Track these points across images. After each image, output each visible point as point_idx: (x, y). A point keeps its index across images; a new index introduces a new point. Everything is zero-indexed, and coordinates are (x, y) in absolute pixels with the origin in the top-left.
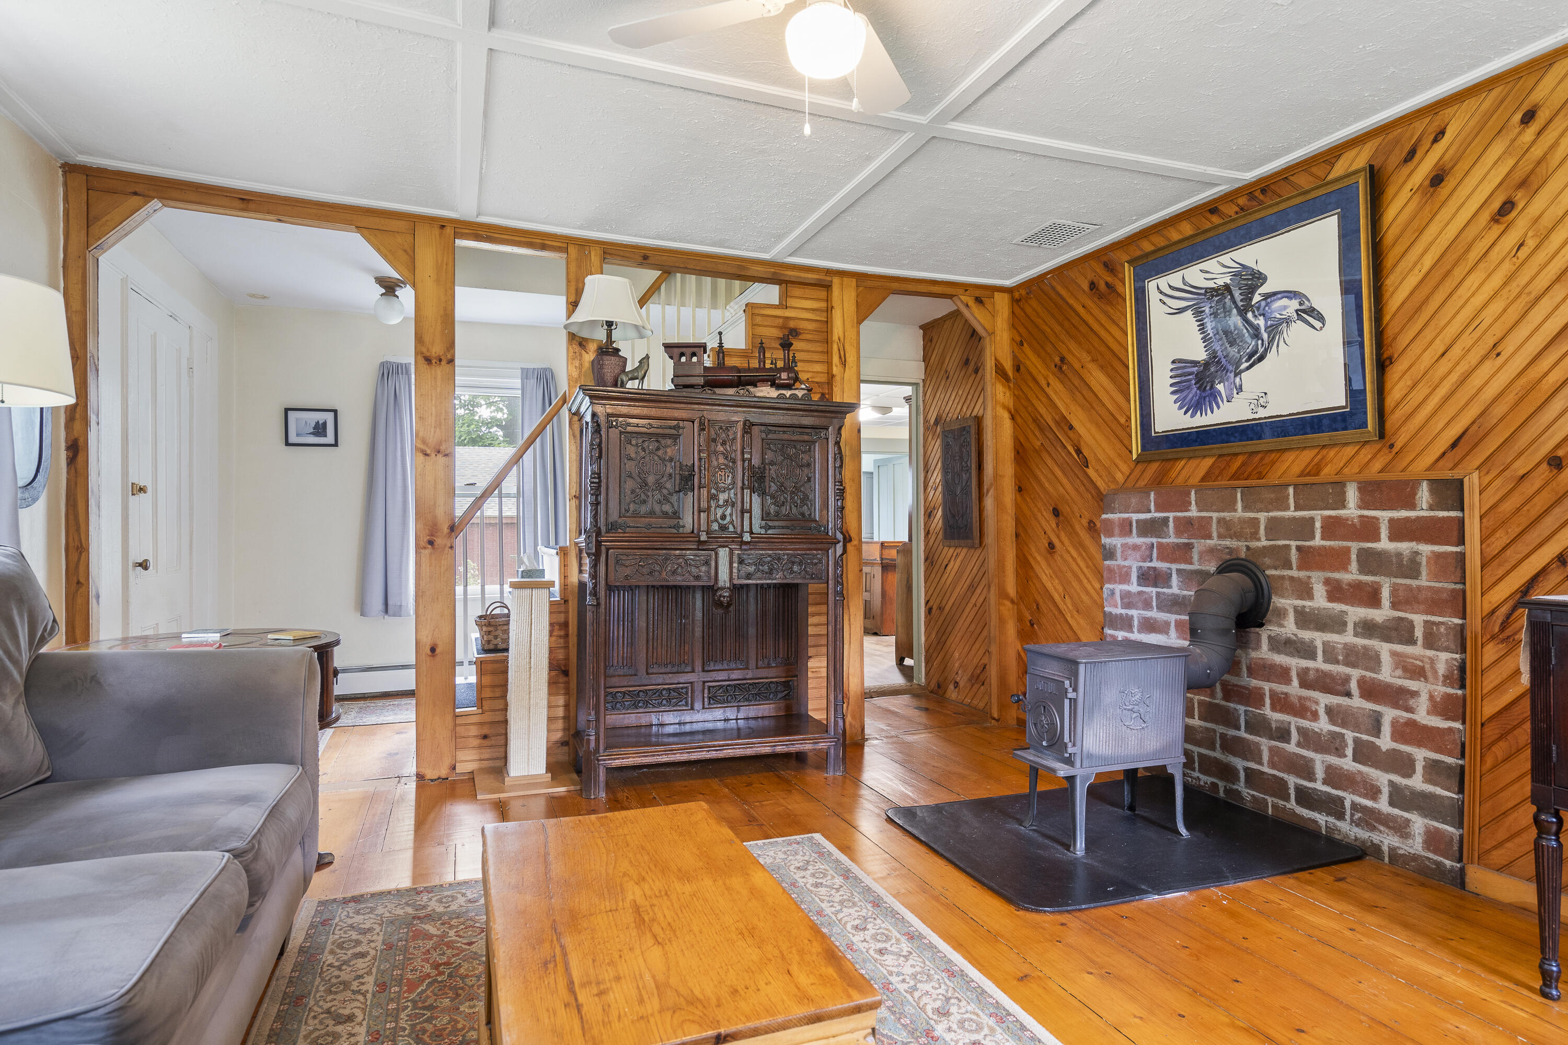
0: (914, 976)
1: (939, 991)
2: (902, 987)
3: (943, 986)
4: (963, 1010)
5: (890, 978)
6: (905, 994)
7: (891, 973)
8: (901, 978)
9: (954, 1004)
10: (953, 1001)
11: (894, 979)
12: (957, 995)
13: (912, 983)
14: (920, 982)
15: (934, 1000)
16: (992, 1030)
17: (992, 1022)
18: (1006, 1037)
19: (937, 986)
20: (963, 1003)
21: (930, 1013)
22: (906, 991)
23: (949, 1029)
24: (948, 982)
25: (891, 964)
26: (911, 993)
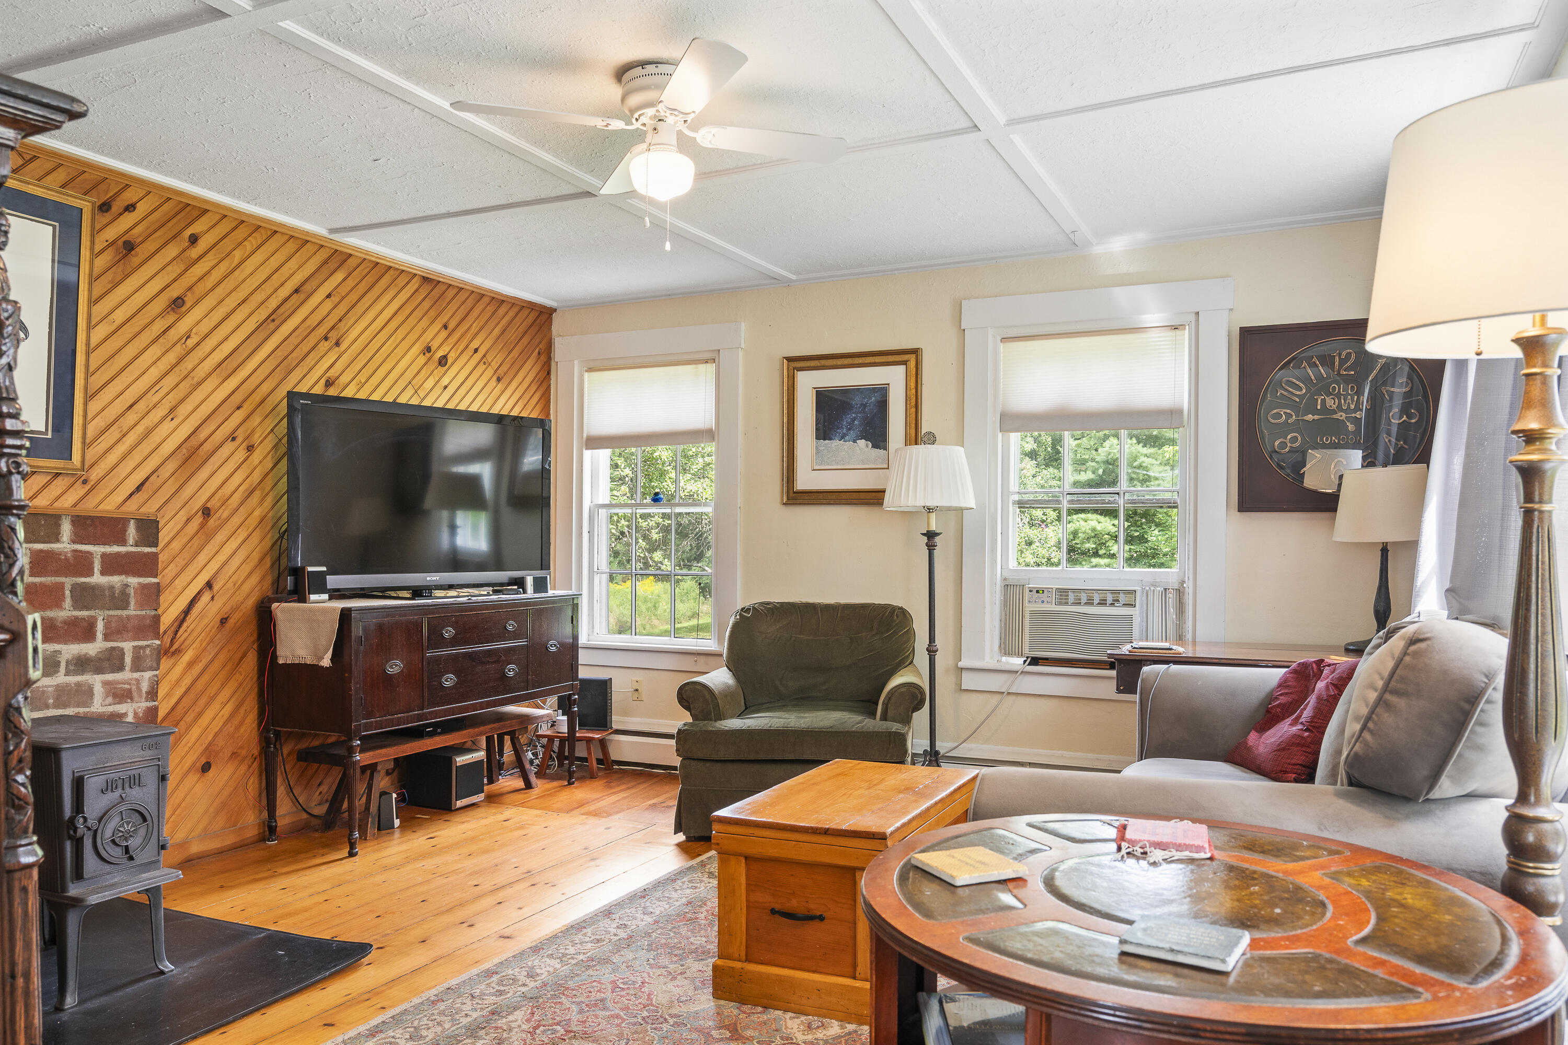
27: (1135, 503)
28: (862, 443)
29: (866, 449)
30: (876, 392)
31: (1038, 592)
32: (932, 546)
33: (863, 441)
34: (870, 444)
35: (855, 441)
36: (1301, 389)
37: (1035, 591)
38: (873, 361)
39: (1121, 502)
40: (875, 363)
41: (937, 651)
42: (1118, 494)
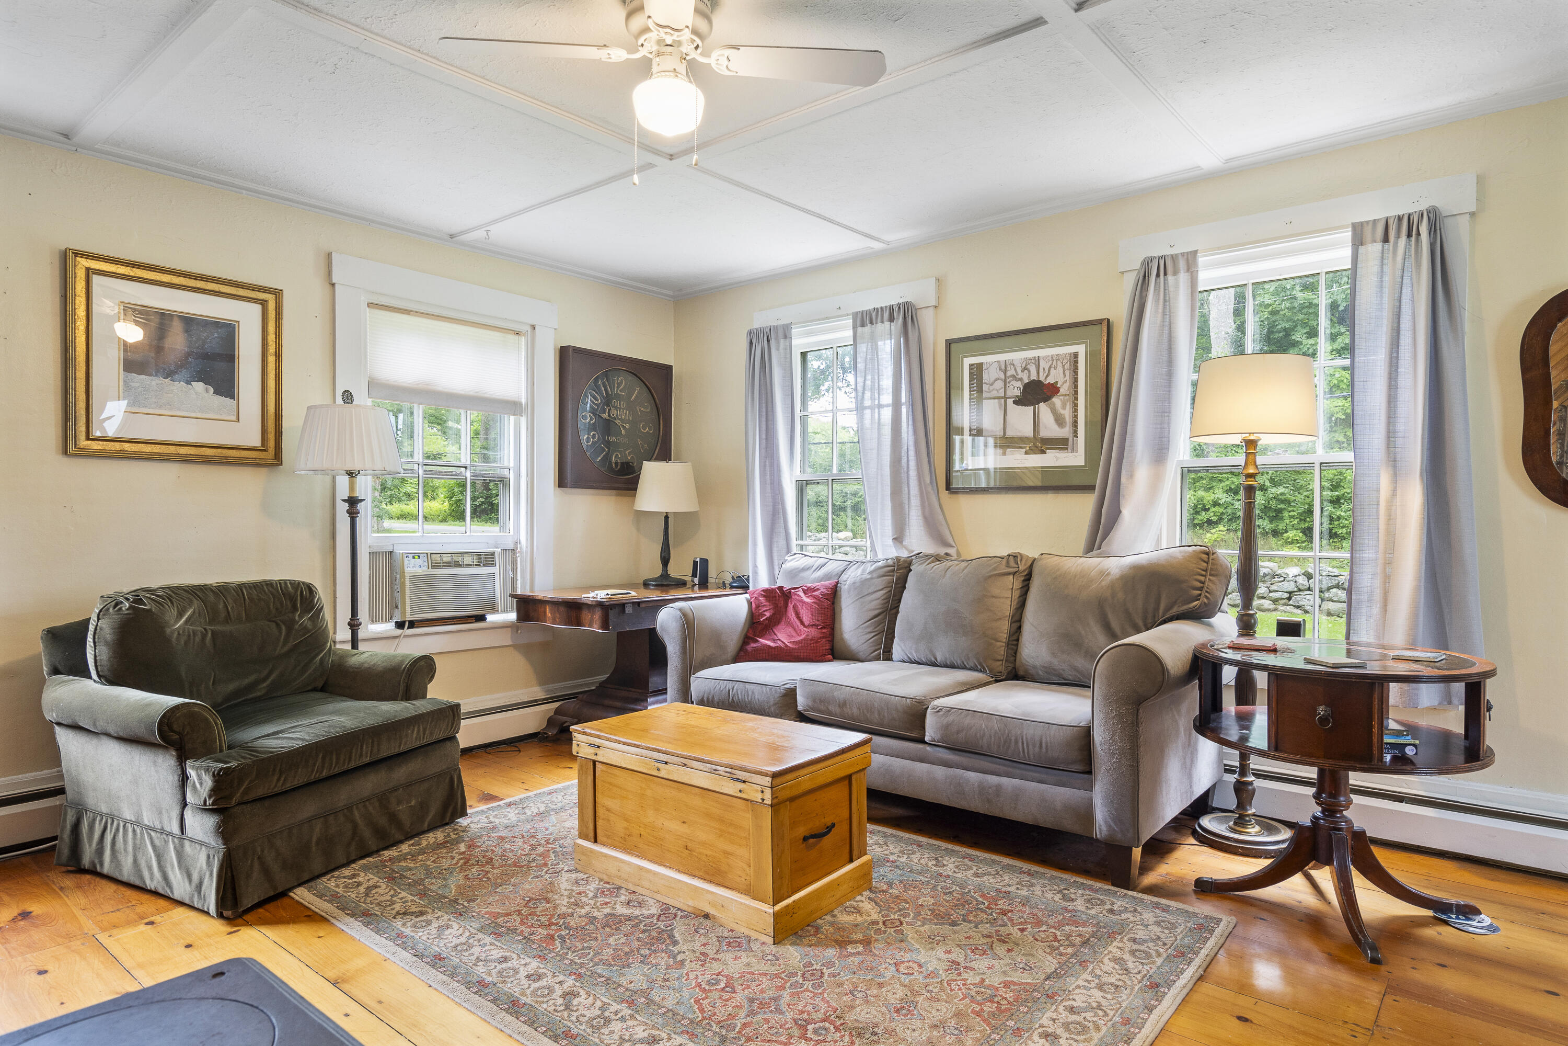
0: (608, 1021)
1: (575, 1014)
2: (615, 1007)
3: (574, 1019)
4: (551, 1002)
5: (630, 1012)
6: (610, 1001)
7: (632, 1016)
8: (619, 1016)
9: (560, 1005)
10: (562, 1008)
11: (627, 1012)
12: (559, 1014)
13: (607, 1014)
14: (598, 1016)
15: (579, 1004)
16: (523, 994)
17: (523, 1000)
18: (510, 991)
19: (580, 1018)
20: (551, 1009)
21: (582, 993)
22: (609, 1004)
23: (561, 983)
24: (569, 1024)
25: (637, 1029)
26: (605, 1004)
27: (477, 476)
28: (199, 386)
29: (206, 395)
30: (221, 328)
31: (414, 557)
32: (354, 513)
33: (201, 384)
34: (212, 390)
35: (188, 383)
36: (597, 401)
37: (411, 556)
38: (217, 290)
39: (468, 475)
40: (219, 292)
41: (360, 624)
42: (466, 468)
